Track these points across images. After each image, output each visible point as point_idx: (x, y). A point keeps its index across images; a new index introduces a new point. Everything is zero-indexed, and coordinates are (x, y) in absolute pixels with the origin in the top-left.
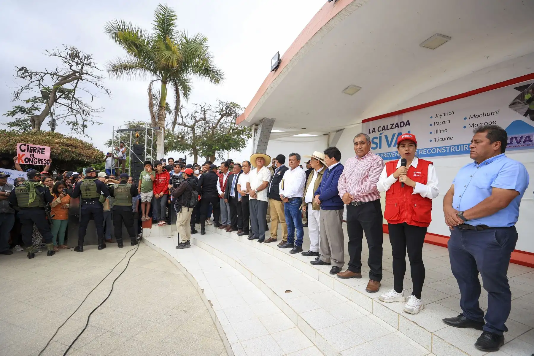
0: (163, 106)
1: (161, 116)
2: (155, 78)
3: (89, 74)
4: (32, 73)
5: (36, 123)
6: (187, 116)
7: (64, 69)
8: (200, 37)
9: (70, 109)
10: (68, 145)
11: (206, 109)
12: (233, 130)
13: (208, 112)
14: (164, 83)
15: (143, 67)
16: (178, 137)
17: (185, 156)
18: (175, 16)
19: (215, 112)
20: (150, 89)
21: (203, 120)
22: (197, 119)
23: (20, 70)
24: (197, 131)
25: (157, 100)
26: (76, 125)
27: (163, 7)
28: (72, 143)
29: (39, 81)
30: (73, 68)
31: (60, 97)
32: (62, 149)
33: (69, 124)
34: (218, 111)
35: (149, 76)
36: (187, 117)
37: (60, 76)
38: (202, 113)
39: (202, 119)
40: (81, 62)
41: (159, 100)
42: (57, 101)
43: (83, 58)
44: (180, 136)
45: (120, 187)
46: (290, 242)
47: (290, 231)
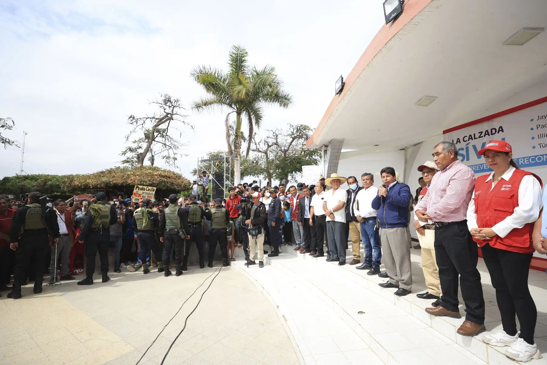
0: (239, 136)
1: (237, 145)
2: (230, 110)
3: (178, 114)
4: (138, 119)
5: (140, 159)
6: (260, 142)
7: (160, 113)
8: (269, 68)
9: (164, 145)
10: (163, 177)
11: (277, 134)
12: (304, 152)
13: (279, 136)
14: (239, 114)
15: (220, 102)
16: (253, 162)
17: (260, 180)
18: (247, 53)
19: (287, 136)
20: (227, 120)
21: (276, 144)
22: (270, 144)
23: (130, 118)
24: (270, 155)
25: (233, 130)
26: (168, 158)
27: (236, 47)
28: (167, 175)
29: (142, 124)
30: (166, 111)
31: (157, 136)
32: (160, 180)
33: (164, 158)
34: (289, 134)
35: (226, 109)
36: (260, 143)
37: (157, 119)
38: (274, 138)
39: (274, 143)
40: (172, 105)
41: (235, 130)
42: (155, 140)
43: (174, 101)
44: (255, 162)
45: (217, 211)
46: (367, 264)
47: (368, 252)
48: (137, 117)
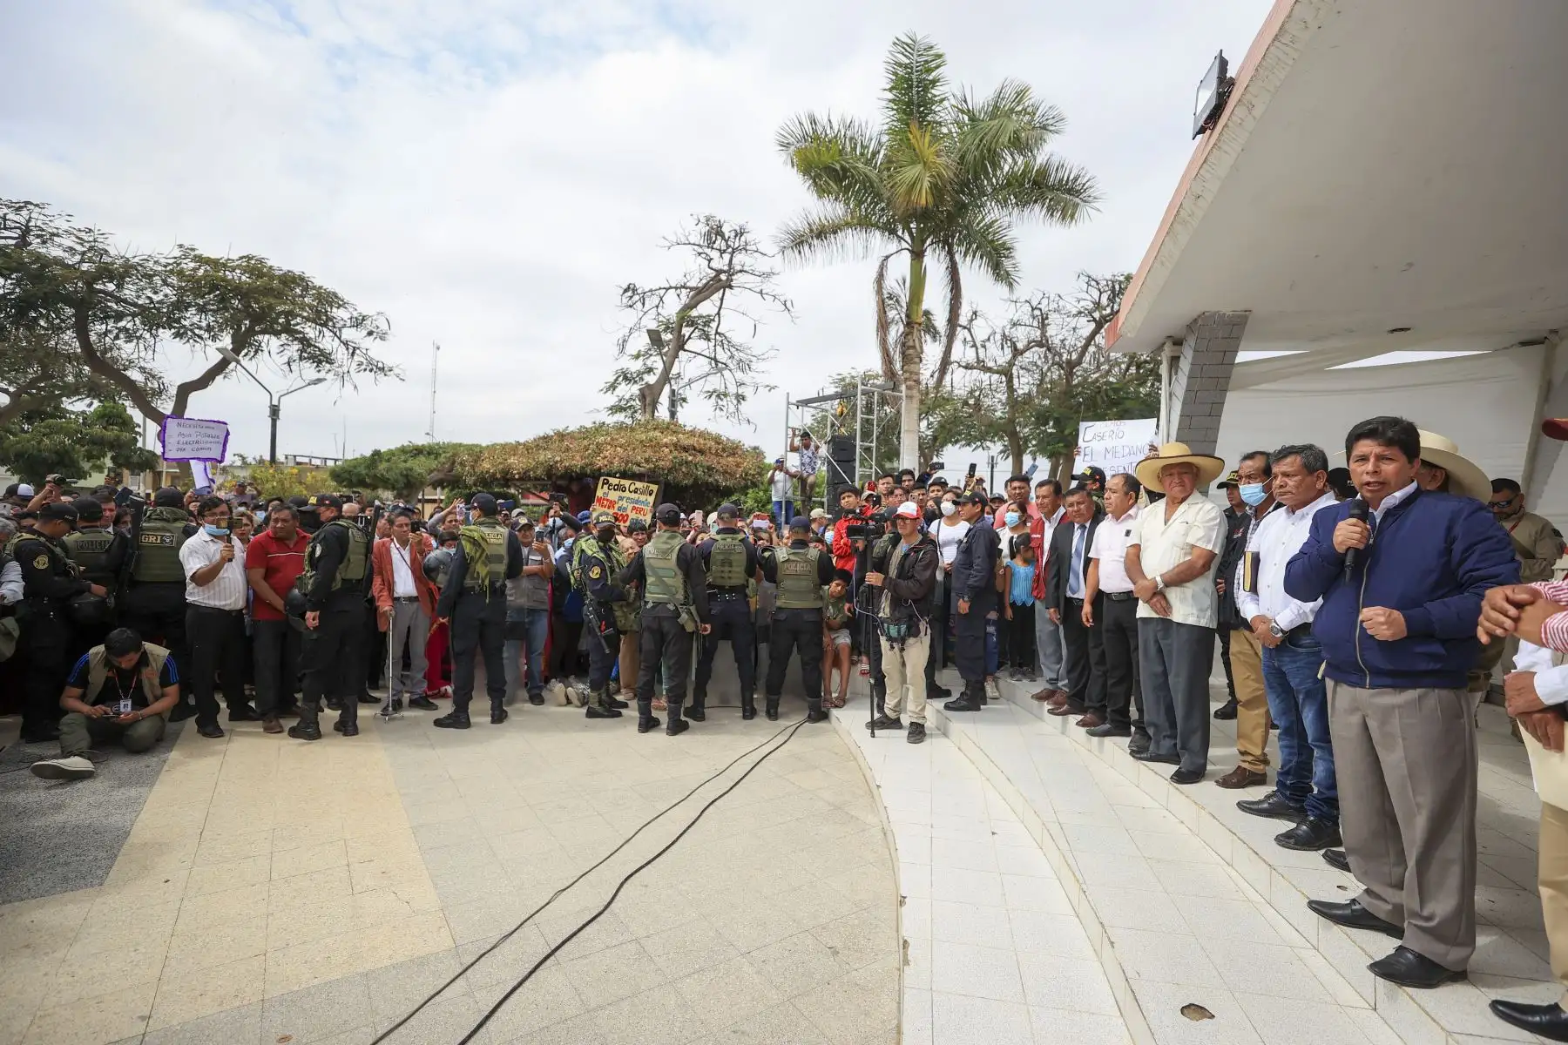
0: (918, 323)
1: (911, 351)
2: (893, 246)
3: (745, 272)
4: (645, 293)
6: (989, 339)
7: (696, 271)
8: (1010, 92)
9: (713, 362)
10: (685, 449)
11: (1045, 310)
12: (1138, 367)
13: (1053, 317)
14: (917, 255)
15: (864, 223)
16: (966, 403)
17: (993, 457)
18: (939, 56)
19: (1075, 316)
20: (880, 278)
21: (1040, 344)
22: (1020, 346)
23: (626, 291)
24: (1023, 380)
25: (899, 308)
26: (722, 397)
27: (904, 43)
28: (695, 445)
29: (657, 307)
30: (713, 264)
31: (689, 338)
32: (675, 458)
33: (710, 396)
34: (1082, 310)
35: (879, 243)
36: (987, 344)
37: (692, 289)
38: (1035, 324)
39: (1034, 341)
40: (728, 247)
41: (904, 305)
42: (686, 347)
43: (733, 234)
44: (971, 402)
45: (792, 558)
46: (1287, 798)
47: (1290, 754)
48: (643, 284)
